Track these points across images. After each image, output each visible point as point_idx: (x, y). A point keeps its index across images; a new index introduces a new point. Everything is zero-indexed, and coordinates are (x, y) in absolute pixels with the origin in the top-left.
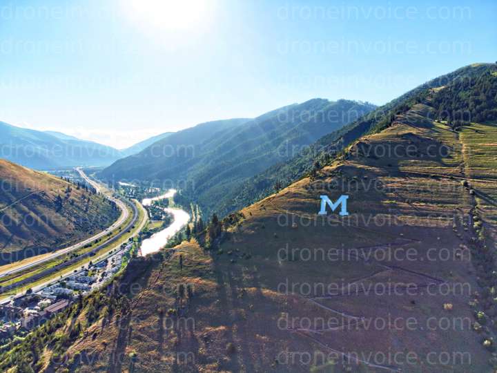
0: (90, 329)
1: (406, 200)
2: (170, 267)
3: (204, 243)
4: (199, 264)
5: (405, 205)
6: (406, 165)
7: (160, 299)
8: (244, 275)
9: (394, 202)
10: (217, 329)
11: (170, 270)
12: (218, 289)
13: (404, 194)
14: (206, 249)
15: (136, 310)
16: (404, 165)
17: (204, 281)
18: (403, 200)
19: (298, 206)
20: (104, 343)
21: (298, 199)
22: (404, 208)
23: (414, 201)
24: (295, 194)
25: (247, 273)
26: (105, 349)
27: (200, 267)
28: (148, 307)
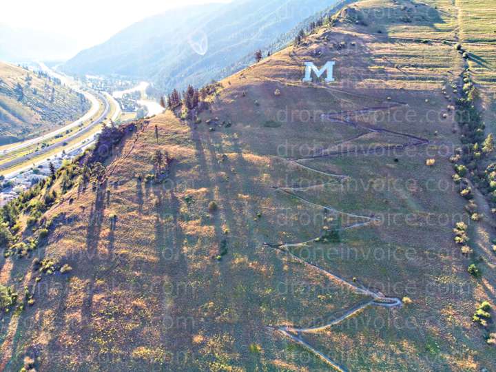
0: (66, 196)
1: (396, 65)
2: (146, 137)
3: (181, 114)
4: (176, 133)
5: (394, 70)
6: (397, 31)
7: (137, 166)
8: (224, 142)
9: (383, 67)
10: (199, 191)
11: (145, 139)
12: (197, 155)
13: (394, 60)
14: (183, 119)
15: (113, 177)
16: (395, 31)
17: (183, 149)
18: (392, 65)
19: (281, 73)
20: (81, 207)
21: (281, 67)
22: (393, 73)
23: (404, 66)
24: (277, 61)
25: (226, 140)
26: (83, 212)
27: (177, 136)
28: (125, 174)
